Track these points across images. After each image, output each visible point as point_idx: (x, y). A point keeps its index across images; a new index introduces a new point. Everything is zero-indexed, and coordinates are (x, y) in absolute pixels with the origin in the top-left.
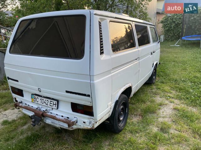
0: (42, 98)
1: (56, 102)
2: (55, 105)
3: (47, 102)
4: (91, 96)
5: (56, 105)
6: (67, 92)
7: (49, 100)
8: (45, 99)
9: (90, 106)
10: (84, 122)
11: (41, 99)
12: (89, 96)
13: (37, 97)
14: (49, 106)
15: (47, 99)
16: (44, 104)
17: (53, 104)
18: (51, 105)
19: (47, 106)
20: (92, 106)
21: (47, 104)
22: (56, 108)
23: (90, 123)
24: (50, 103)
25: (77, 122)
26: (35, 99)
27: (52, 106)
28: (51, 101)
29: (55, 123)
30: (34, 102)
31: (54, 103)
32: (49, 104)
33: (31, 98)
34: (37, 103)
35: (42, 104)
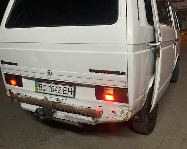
0: (51, 85)
1: (73, 88)
2: (71, 92)
3: (58, 89)
4: (126, 73)
5: (73, 93)
6: (91, 71)
7: (62, 87)
8: (55, 86)
9: (125, 88)
10: (114, 112)
11: (50, 86)
12: (123, 73)
13: (43, 84)
14: (61, 94)
15: (59, 86)
17: (69, 91)
18: (65, 92)
19: (59, 94)
20: (127, 89)
21: (59, 93)
22: (72, 96)
23: (122, 112)
24: (64, 90)
25: (102, 113)
26: (41, 87)
27: (66, 94)
28: (64, 88)
29: (70, 117)
30: (39, 91)
32: (61, 92)
33: (35, 87)
34: (44, 92)
35: (51, 93)
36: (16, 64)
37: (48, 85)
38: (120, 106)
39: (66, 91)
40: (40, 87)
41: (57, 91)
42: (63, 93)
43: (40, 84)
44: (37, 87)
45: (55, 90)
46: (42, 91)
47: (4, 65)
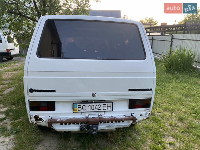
0: (91, 104)
2: (110, 106)
5: (111, 107)
6: (130, 90)
7: (102, 104)
8: (95, 105)
10: (141, 115)
11: (90, 106)
12: (151, 90)
13: (82, 105)
14: (102, 110)
15: (98, 104)
16: (95, 110)
17: (107, 107)
18: (104, 108)
20: (151, 99)
21: (99, 109)
22: (111, 110)
24: (103, 107)
26: (80, 108)
27: (106, 109)
28: (103, 105)
29: (110, 126)
30: (78, 111)
31: (109, 106)
32: (101, 108)
33: (73, 108)
34: (84, 111)
35: (91, 110)
36: (54, 91)
37: (87, 105)
38: (145, 110)
40: (78, 108)
41: (97, 108)
42: (103, 109)
43: (78, 106)
44: (75, 108)
45: (95, 108)
46: (82, 111)
47: (34, 93)
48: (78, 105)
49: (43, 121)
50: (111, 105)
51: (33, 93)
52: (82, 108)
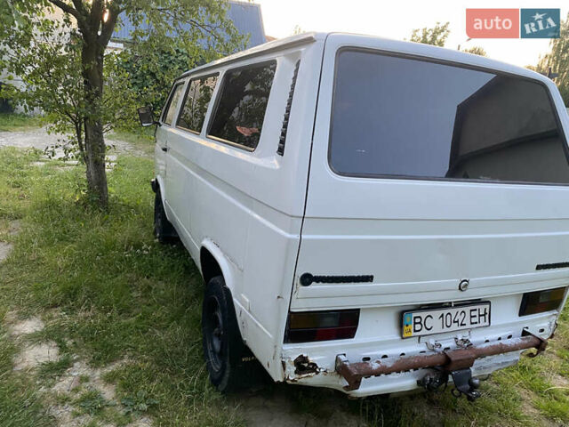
0: (445, 312)
2: (484, 315)
3: (460, 318)
5: (487, 316)
6: (538, 268)
7: (467, 309)
8: (453, 311)
10: (542, 330)
11: (442, 316)
13: (423, 314)
14: (469, 325)
15: (460, 310)
16: (455, 327)
17: (480, 316)
18: (474, 320)
21: (462, 325)
22: (487, 323)
24: (471, 317)
26: (420, 323)
27: (476, 323)
28: (471, 311)
30: (413, 334)
31: (482, 312)
32: (467, 321)
33: (401, 326)
34: (428, 332)
35: (446, 329)
36: (368, 279)
37: (436, 314)
38: (549, 317)
39: (475, 316)
40: (415, 323)
41: (457, 322)
42: (472, 323)
43: (415, 318)
44: (407, 325)
45: (454, 322)
46: (424, 332)
47: (314, 286)
48: (415, 315)
49: (317, 373)
50: (487, 311)
51: (309, 287)
52: (423, 323)
